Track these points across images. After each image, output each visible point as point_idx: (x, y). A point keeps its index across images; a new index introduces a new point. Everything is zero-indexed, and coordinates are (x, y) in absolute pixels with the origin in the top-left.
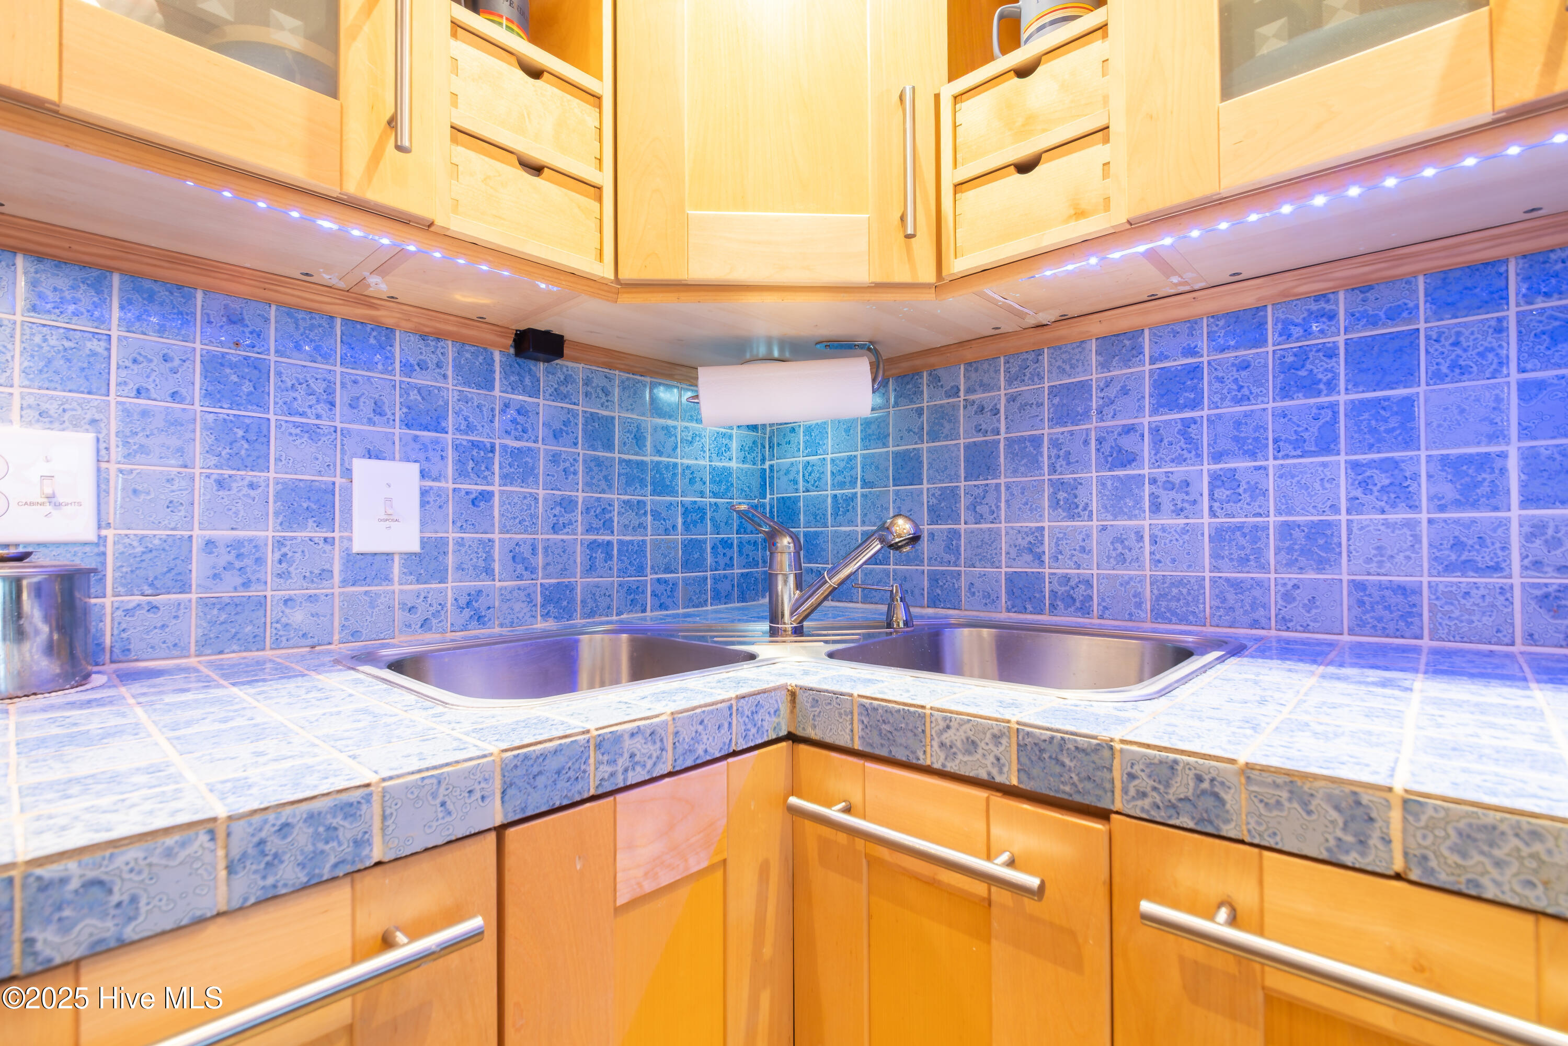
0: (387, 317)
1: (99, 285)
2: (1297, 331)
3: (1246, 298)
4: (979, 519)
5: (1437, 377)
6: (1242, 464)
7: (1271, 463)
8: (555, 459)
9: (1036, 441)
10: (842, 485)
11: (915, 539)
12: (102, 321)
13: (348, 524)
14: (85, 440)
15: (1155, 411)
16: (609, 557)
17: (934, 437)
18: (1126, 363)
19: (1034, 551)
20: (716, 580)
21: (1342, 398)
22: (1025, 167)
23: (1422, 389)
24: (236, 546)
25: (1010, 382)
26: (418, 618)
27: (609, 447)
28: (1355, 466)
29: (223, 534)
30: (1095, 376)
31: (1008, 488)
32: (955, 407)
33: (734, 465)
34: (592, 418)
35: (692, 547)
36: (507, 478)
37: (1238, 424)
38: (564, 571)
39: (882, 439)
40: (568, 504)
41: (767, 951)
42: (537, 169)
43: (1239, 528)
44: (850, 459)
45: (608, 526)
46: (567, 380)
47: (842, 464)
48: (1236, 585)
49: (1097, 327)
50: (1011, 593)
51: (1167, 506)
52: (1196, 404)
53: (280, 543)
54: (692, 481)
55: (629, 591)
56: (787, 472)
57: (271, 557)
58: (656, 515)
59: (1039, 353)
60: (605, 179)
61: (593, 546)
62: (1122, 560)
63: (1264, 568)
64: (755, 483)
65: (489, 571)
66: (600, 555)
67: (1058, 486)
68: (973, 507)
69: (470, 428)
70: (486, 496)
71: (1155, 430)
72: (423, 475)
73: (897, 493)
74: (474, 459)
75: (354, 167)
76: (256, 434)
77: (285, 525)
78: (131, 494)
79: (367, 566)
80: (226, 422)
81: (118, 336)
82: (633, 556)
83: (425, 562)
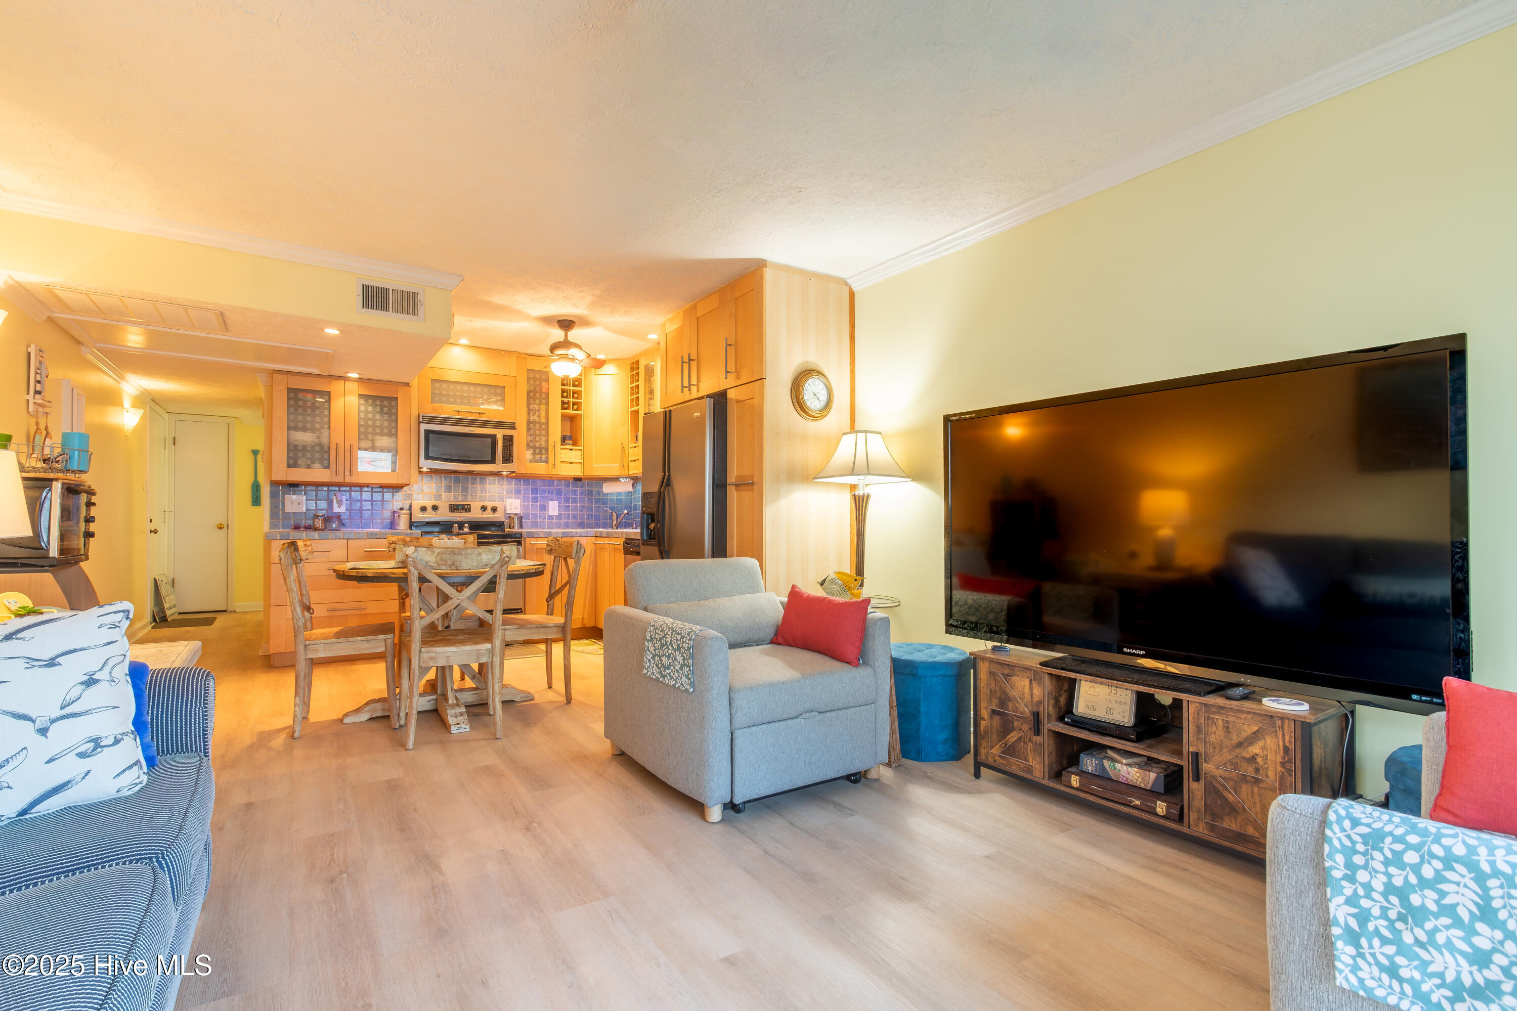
0: (552, 480)
1: (520, 483)
8: (581, 499)
11: (628, 514)
13: (548, 511)
14: (520, 500)
16: (592, 516)
22: (635, 461)
24: (534, 514)
26: (557, 524)
27: (592, 496)
29: (533, 512)
34: (588, 491)
36: (572, 503)
40: (584, 507)
41: (592, 560)
42: (571, 463)
45: (592, 511)
46: (583, 485)
53: (539, 514)
54: (609, 502)
58: (602, 508)
60: (582, 461)
61: (588, 514)
65: (569, 519)
66: (590, 516)
69: (566, 495)
70: (569, 506)
72: (559, 503)
74: (567, 500)
75: (550, 471)
76: (537, 498)
77: (540, 511)
78: (524, 507)
79: (551, 517)
80: (534, 497)
81: (522, 487)
82: (597, 517)
83: (559, 517)
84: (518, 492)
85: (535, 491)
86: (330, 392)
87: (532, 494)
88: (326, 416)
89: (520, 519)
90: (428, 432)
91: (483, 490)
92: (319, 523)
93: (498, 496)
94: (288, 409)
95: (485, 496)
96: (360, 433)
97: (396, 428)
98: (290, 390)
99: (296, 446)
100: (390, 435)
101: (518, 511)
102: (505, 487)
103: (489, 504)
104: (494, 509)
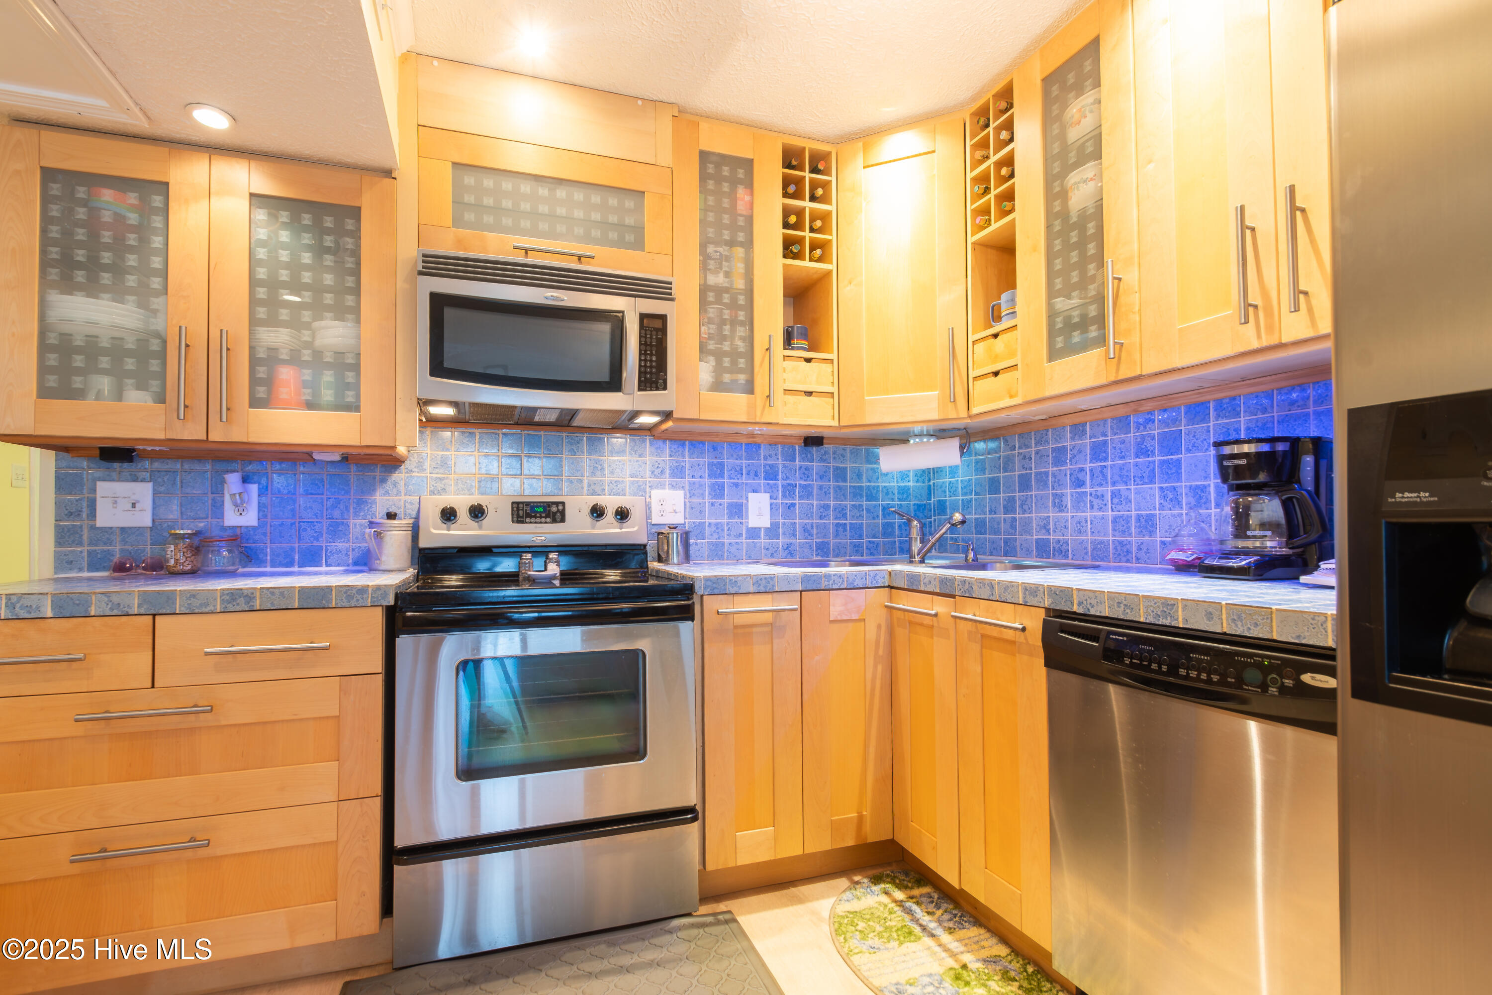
0: (758, 440)
1: (683, 445)
2: (1142, 428)
3: (1121, 411)
4: (1024, 512)
5: (1188, 451)
6: (1122, 487)
7: (1133, 487)
8: (821, 488)
9: (1047, 473)
10: (965, 494)
11: (963, 522)
12: (684, 456)
13: (747, 518)
14: (681, 493)
15: (1091, 462)
16: (845, 530)
17: (1005, 471)
18: (1081, 438)
19: (1045, 528)
20: (900, 542)
21: (1157, 458)
22: (996, 374)
23: (1183, 456)
24: (716, 524)
25: (1036, 445)
26: (769, 553)
27: (845, 481)
28: (1161, 488)
29: (713, 521)
30: (1069, 443)
31: (1036, 496)
32: (1014, 456)
33: (911, 484)
34: (836, 469)
35: (886, 526)
36: (801, 497)
37: (1121, 469)
38: (825, 536)
39: (983, 471)
40: (827, 507)
42: (809, 394)
43: (1122, 517)
44: (970, 480)
45: (844, 516)
46: (826, 453)
47: (966, 483)
48: (1121, 543)
49: (1068, 421)
50: (1037, 548)
51: (1096, 507)
52: (1106, 459)
53: (728, 524)
54: (887, 494)
55: (855, 546)
56: (941, 487)
57: (726, 529)
58: (868, 511)
59: (1048, 431)
60: (834, 390)
61: (837, 525)
62: (1080, 532)
63: (1130, 535)
64: (924, 492)
65: (795, 536)
66: (841, 529)
67: (1055, 496)
68: (1021, 506)
69: (787, 478)
70: (793, 505)
71: (1091, 470)
72: (771, 498)
73: (990, 498)
74: (789, 490)
75: (758, 413)
76: (722, 487)
77: (729, 518)
78: (691, 509)
79: (754, 533)
80: (714, 484)
81: (688, 460)
82: (857, 530)
83: (772, 531)
84: (678, 472)
85: (717, 470)
86: (167, 184)
87: (710, 476)
88: (156, 251)
89: (685, 538)
90: (439, 302)
91: (597, 468)
92: (173, 555)
93: (633, 483)
94: (44, 231)
95: (601, 483)
96: (254, 302)
97: (356, 291)
98: (49, 175)
99: (66, 338)
100: (341, 312)
101: (679, 519)
102: (648, 459)
103: (611, 503)
104: (622, 515)
